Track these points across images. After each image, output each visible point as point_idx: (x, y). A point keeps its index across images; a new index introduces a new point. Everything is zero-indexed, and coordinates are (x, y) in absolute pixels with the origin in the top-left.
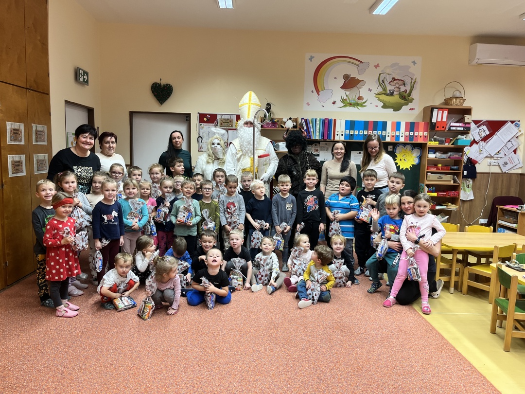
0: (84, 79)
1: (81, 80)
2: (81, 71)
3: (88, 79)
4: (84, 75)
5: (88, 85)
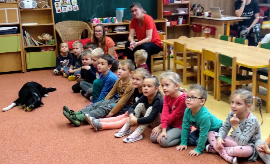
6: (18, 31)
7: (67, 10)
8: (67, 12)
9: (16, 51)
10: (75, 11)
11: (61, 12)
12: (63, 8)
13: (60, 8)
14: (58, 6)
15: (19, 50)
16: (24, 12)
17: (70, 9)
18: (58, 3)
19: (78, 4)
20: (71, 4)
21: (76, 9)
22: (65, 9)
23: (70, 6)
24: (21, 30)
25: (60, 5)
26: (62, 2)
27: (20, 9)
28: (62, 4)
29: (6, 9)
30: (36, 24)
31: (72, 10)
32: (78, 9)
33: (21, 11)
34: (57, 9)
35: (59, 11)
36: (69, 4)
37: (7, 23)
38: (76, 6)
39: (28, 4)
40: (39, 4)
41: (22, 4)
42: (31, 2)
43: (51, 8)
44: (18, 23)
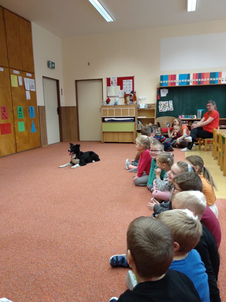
0: (52, 66)
1: (50, 66)
2: (50, 62)
3: (54, 66)
4: (52, 64)
5: (54, 69)
6: (134, 121)
7: (166, 110)
8: (166, 111)
9: (131, 131)
10: (171, 110)
11: (162, 111)
13: (162, 109)
14: (161, 108)
15: (133, 131)
16: (140, 111)
17: (168, 110)
18: (161, 106)
19: (173, 107)
20: (169, 107)
21: (171, 109)
22: (165, 109)
23: (168, 108)
24: (136, 120)
25: (162, 107)
26: (163, 105)
27: (138, 108)
28: (163, 107)
29: (129, 108)
30: (145, 117)
31: (169, 110)
32: (173, 110)
33: (138, 110)
34: (160, 109)
35: (161, 111)
36: (167, 107)
37: (129, 116)
38: (171, 108)
39: (142, 106)
40: (149, 106)
41: (139, 106)
42: (144, 105)
43: (155, 108)
44: (134, 116)
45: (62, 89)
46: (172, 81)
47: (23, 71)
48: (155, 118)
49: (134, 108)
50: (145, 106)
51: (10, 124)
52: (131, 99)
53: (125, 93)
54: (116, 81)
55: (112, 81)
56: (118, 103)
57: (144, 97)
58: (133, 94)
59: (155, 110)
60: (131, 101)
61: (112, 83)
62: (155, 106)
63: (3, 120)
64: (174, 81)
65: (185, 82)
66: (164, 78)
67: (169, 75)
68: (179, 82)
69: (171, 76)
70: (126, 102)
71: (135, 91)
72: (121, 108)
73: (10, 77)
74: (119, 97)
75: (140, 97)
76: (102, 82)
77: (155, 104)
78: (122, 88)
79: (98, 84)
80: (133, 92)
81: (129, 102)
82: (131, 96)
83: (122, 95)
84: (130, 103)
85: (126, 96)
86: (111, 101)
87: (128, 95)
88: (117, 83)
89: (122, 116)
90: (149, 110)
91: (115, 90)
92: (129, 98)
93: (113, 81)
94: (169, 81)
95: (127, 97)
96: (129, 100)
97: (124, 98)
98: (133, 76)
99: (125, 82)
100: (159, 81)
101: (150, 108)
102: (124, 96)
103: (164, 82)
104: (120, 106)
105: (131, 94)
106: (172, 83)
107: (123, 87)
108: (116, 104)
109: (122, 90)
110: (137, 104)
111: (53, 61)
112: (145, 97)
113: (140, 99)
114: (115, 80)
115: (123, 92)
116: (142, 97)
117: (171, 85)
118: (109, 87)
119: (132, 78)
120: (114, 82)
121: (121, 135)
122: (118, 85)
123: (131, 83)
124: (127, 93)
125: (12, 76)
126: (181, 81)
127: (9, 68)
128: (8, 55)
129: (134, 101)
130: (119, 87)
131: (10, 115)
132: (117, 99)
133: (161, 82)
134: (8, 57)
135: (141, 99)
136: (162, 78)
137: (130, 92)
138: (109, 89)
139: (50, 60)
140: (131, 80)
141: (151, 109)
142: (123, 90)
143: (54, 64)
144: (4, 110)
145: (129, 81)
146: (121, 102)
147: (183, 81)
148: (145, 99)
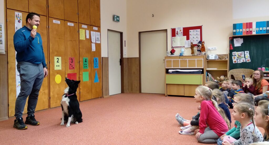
0: (117, 19)
1: (115, 20)
2: (115, 16)
3: (119, 20)
4: (117, 18)
5: (119, 22)
6: (202, 73)
7: (242, 61)
8: (241, 62)
10: (247, 62)
11: (237, 62)
12: (238, 60)
13: (236, 60)
14: (234, 59)
15: (201, 84)
16: (209, 62)
17: (244, 61)
18: (235, 56)
19: (250, 58)
20: (245, 58)
22: (240, 61)
23: (244, 59)
24: (205, 72)
25: (236, 58)
26: (238, 56)
27: (207, 59)
28: (238, 58)
29: (196, 59)
30: (216, 69)
32: (250, 61)
33: (207, 62)
34: (234, 61)
35: (235, 62)
37: (196, 68)
38: (248, 59)
39: (212, 57)
40: (220, 57)
41: (208, 57)
42: (214, 55)
43: (228, 59)
44: (203, 68)
45: (125, 41)
46: (248, 30)
47: (91, 25)
48: (228, 70)
49: (203, 59)
50: (215, 57)
51: (76, 73)
52: (199, 49)
53: (192, 43)
54: (182, 31)
55: (177, 32)
56: (184, 54)
57: (214, 47)
58: (201, 44)
59: (227, 61)
60: (199, 52)
61: (177, 34)
62: (227, 57)
63: (70, 70)
64: (250, 29)
65: (264, 30)
66: (237, 27)
67: (244, 24)
68: (257, 30)
69: (246, 24)
70: (193, 53)
71: (203, 41)
72: (188, 59)
73: (79, 31)
74: (185, 47)
75: (209, 48)
76: (166, 33)
77: (227, 55)
78: (188, 39)
79: (162, 35)
80: (201, 42)
81: (196, 53)
82: (199, 46)
83: (188, 46)
84: (198, 54)
85: (192, 46)
86: (175, 52)
87: (196, 45)
88: (182, 34)
89: (188, 68)
90: (220, 61)
91: (180, 40)
92: (196, 48)
93: (179, 31)
94: (244, 30)
95: (194, 47)
96: (197, 50)
97: (191, 48)
98: (201, 25)
99: (191, 32)
100: (231, 30)
101: (221, 59)
102: (190, 46)
103: (238, 30)
104: (186, 56)
105: (199, 44)
106: (248, 31)
107: (190, 37)
108: (181, 55)
109: (188, 40)
110: (205, 55)
111: (118, 15)
112: (216, 47)
113: (209, 50)
114: (180, 31)
115: (190, 42)
116: (212, 47)
117: (246, 34)
118: (174, 37)
119: (200, 28)
120: (179, 33)
121: (187, 88)
122: (184, 35)
123: (199, 33)
124: (193, 44)
125: (80, 30)
126: (258, 30)
127: (79, 23)
128: (79, 12)
129: (202, 52)
130: (185, 37)
131: (77, 66)
132: (183, 50)
133: (235, 31)
134: (78, 13)
135: (211, 49)
136: (235, 26)
137: (198, 42)
138: (174, 40)
139: (115, 15)
140: (199, 30)
141: (223, 60)
142: (190, 40)
143: (119, 17)
144: (72, 60)
145: (196, 31)
146: (187, 52)
147: (261, 29)
148: (215, 49)
